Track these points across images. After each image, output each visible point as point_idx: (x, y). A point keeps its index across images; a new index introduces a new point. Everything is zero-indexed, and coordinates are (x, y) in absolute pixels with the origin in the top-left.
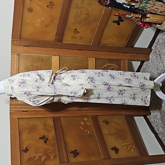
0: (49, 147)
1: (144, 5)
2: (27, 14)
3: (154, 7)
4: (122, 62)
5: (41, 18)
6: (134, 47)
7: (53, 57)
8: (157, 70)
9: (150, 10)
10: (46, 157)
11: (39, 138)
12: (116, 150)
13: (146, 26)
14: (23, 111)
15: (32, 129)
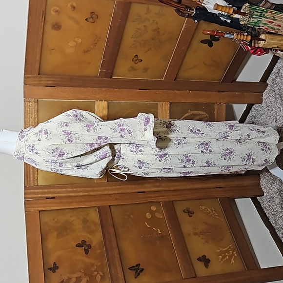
0: (92, 261)
1: (256, 20)
2: (50, 33)
3: (273, 22)
4: (216, 107)
5: (76, 39)
6: (237, 81)
7: (98, 103)
8: (276, 122)
9: (267, 29)
10: (88, 278)
11: (76, 246)
12: (205, 261)
13: (259, 53)
14: (47, 198)
15: (64, 229)
